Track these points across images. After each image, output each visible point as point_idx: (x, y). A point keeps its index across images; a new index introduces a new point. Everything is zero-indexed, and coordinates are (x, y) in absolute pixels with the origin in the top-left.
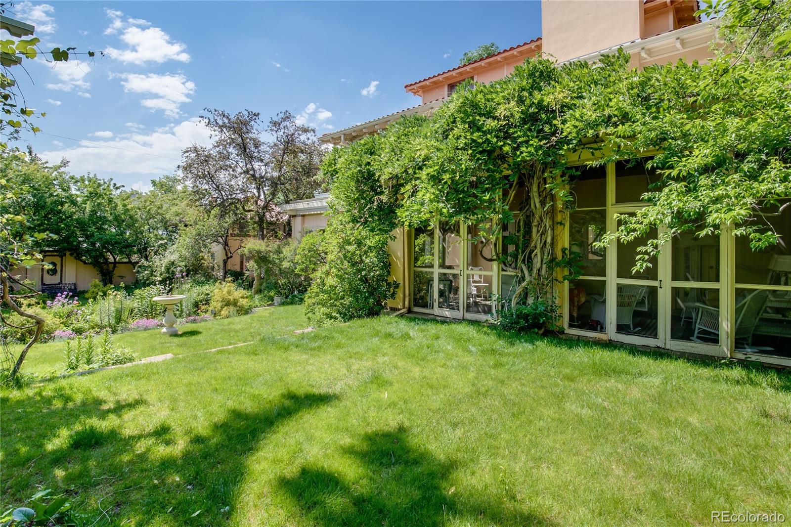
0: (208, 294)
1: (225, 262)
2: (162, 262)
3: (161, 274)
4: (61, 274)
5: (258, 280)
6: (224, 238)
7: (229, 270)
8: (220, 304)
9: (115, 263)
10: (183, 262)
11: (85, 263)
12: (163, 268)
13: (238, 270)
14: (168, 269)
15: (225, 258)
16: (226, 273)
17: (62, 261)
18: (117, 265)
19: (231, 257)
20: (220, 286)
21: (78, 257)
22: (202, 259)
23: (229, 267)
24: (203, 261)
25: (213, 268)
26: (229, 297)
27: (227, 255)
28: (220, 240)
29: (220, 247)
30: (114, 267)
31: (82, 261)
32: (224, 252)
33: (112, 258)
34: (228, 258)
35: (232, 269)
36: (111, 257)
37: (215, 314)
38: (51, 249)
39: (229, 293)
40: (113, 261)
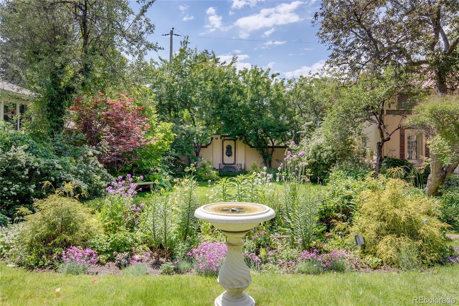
0: (350, 198)
1: (380, 146)
2: (309, 146)
3: (308, 159)
4: (235, 156)
5: (437, 173)
6: (378, 116)
7: (385, 157)
8: (374, 225)
9: (273, 147)
10: (329, 145)
11: (251, 146)
12: (310, 152)
13: (398, 157)
14: (315, 154)
15: (380, 141)
16: (381, 160)
17: (235, 144)
18: (275, 149)
19: (389, 139)
20: (374, 182)
21: (246, 142)
22: (351, 143)
23: (385, 153)
24: (352, 145)
25: (364, 154)
26: (397, 211)
27: (382, 136)
28: (374, 117)
29: (374, 127)
30: (273, 151)
31: (249, 145)
32: (378, 131)
33: (271, 143)
34: (384, 141)
35: (390, 156)
36: (270, 141)
37: (364, 247)
38: (227, 134)
39: (395, 199)
40: (271, 145)
